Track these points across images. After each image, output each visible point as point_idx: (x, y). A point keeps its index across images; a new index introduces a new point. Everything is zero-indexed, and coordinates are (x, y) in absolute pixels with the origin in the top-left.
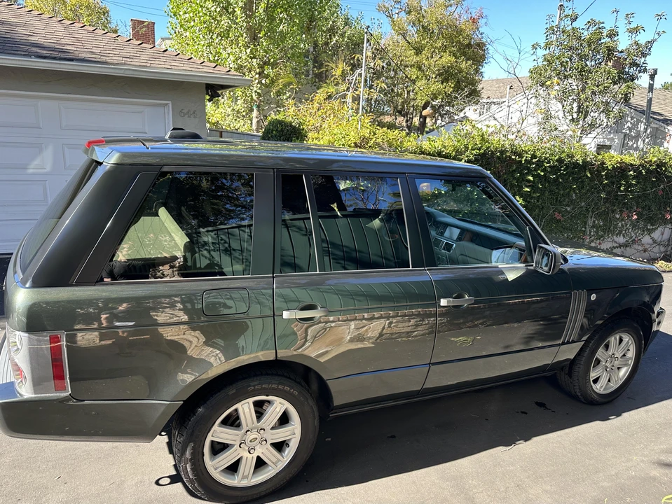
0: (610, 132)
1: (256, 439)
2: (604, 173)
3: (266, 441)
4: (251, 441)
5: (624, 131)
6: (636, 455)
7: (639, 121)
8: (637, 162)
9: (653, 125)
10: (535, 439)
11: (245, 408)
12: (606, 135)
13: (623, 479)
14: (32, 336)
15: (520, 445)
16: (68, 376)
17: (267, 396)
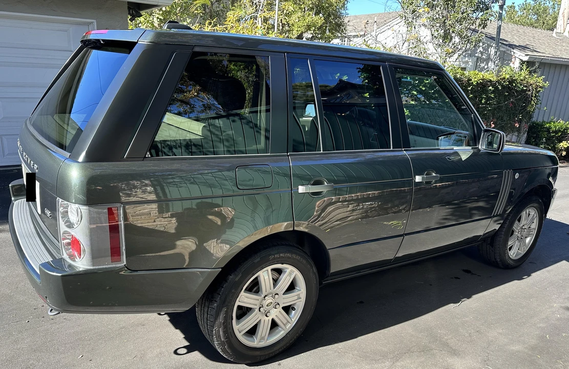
0: (465, 56)
1: (272, 303)
2: (470, 88)
3: (279, 304)
4: (267, 306)
5: (476, 55)
6: (555, 302)
7: (489, 46)
8: (494, 79)
9: (502, 49)
10: (474, 297)
11: (265, 275)
12: (462, 59)
13: (553, 320)
14: (92, 209)
15: (465, 302)
16: (124, 248)
17: (282, 264)
